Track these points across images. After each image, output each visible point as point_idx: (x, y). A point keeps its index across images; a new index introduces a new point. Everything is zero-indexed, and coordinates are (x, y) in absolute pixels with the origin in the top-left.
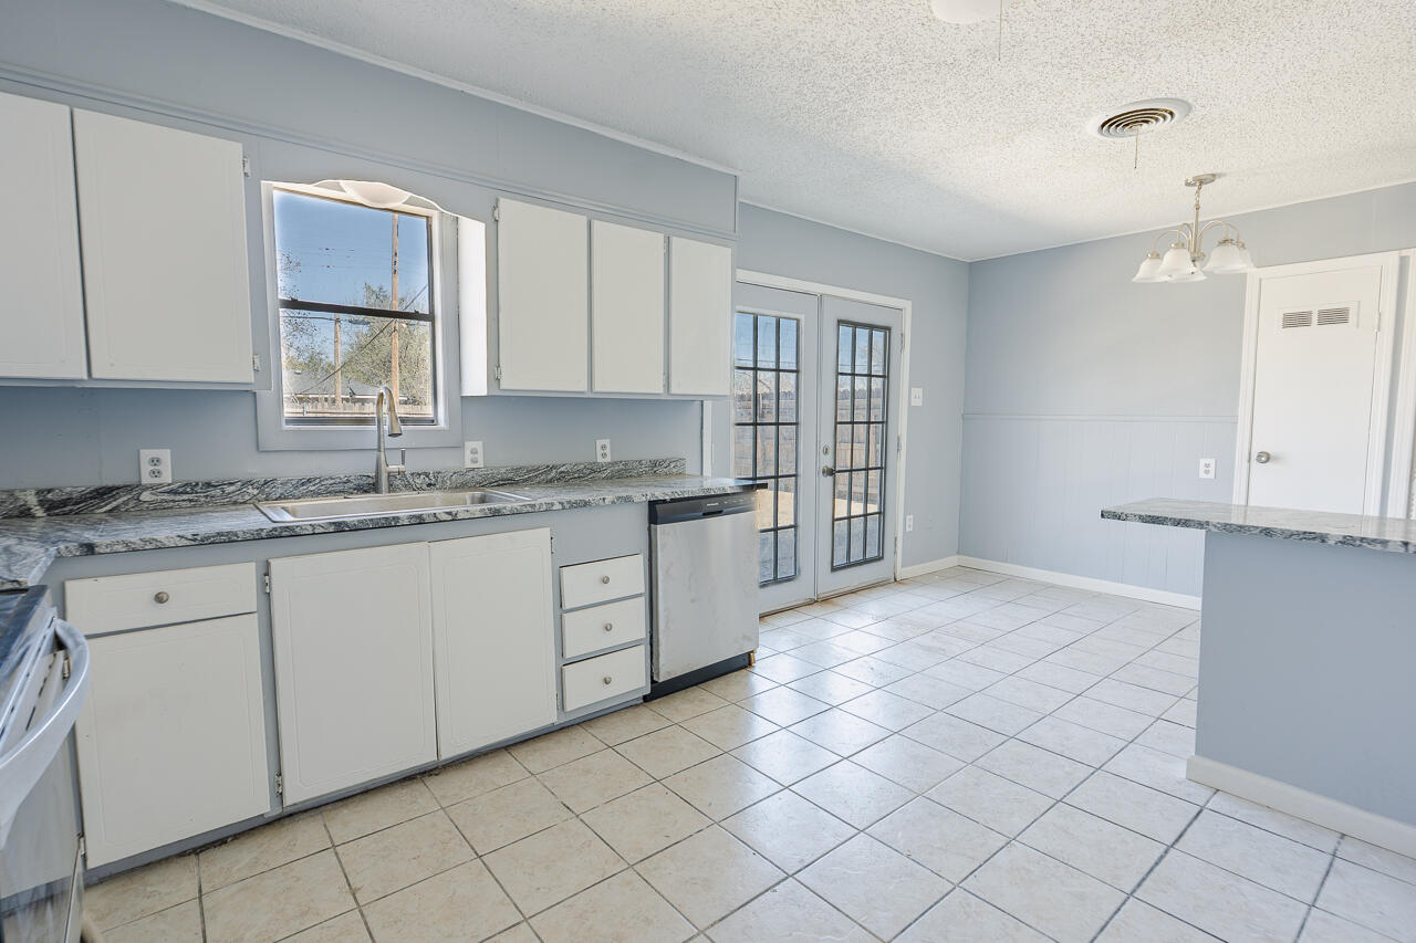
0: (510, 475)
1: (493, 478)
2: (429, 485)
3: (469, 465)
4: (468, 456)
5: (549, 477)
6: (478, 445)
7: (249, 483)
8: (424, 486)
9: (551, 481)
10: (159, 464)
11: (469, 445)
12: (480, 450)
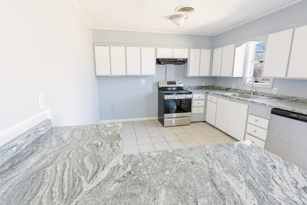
0: (281, 97)
1: (276, 97)
2: (263, 95)
3: (273, 93)
4: (273, 91)
5: (292, 100)
6: (276, 89)
7: (240, 90)
8: (262, 95)
9: (293, 101)
10: (234, 86)
11: (274, 89)
12: (276, 90)
